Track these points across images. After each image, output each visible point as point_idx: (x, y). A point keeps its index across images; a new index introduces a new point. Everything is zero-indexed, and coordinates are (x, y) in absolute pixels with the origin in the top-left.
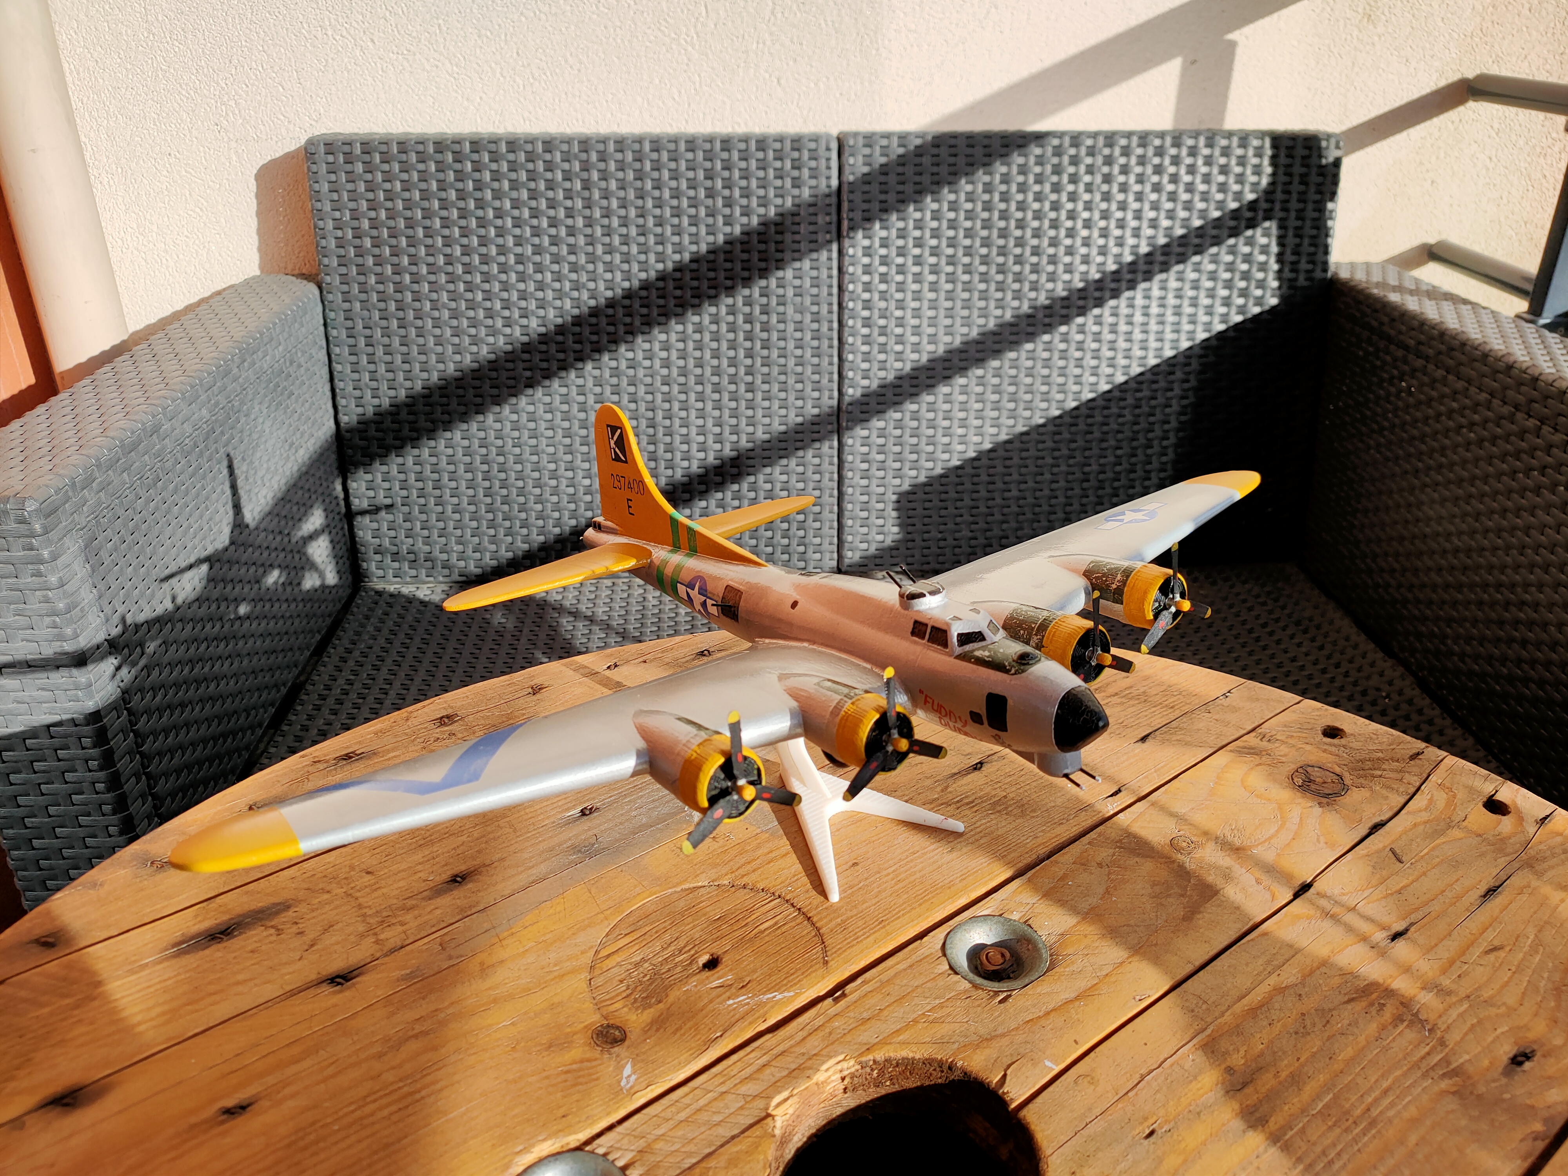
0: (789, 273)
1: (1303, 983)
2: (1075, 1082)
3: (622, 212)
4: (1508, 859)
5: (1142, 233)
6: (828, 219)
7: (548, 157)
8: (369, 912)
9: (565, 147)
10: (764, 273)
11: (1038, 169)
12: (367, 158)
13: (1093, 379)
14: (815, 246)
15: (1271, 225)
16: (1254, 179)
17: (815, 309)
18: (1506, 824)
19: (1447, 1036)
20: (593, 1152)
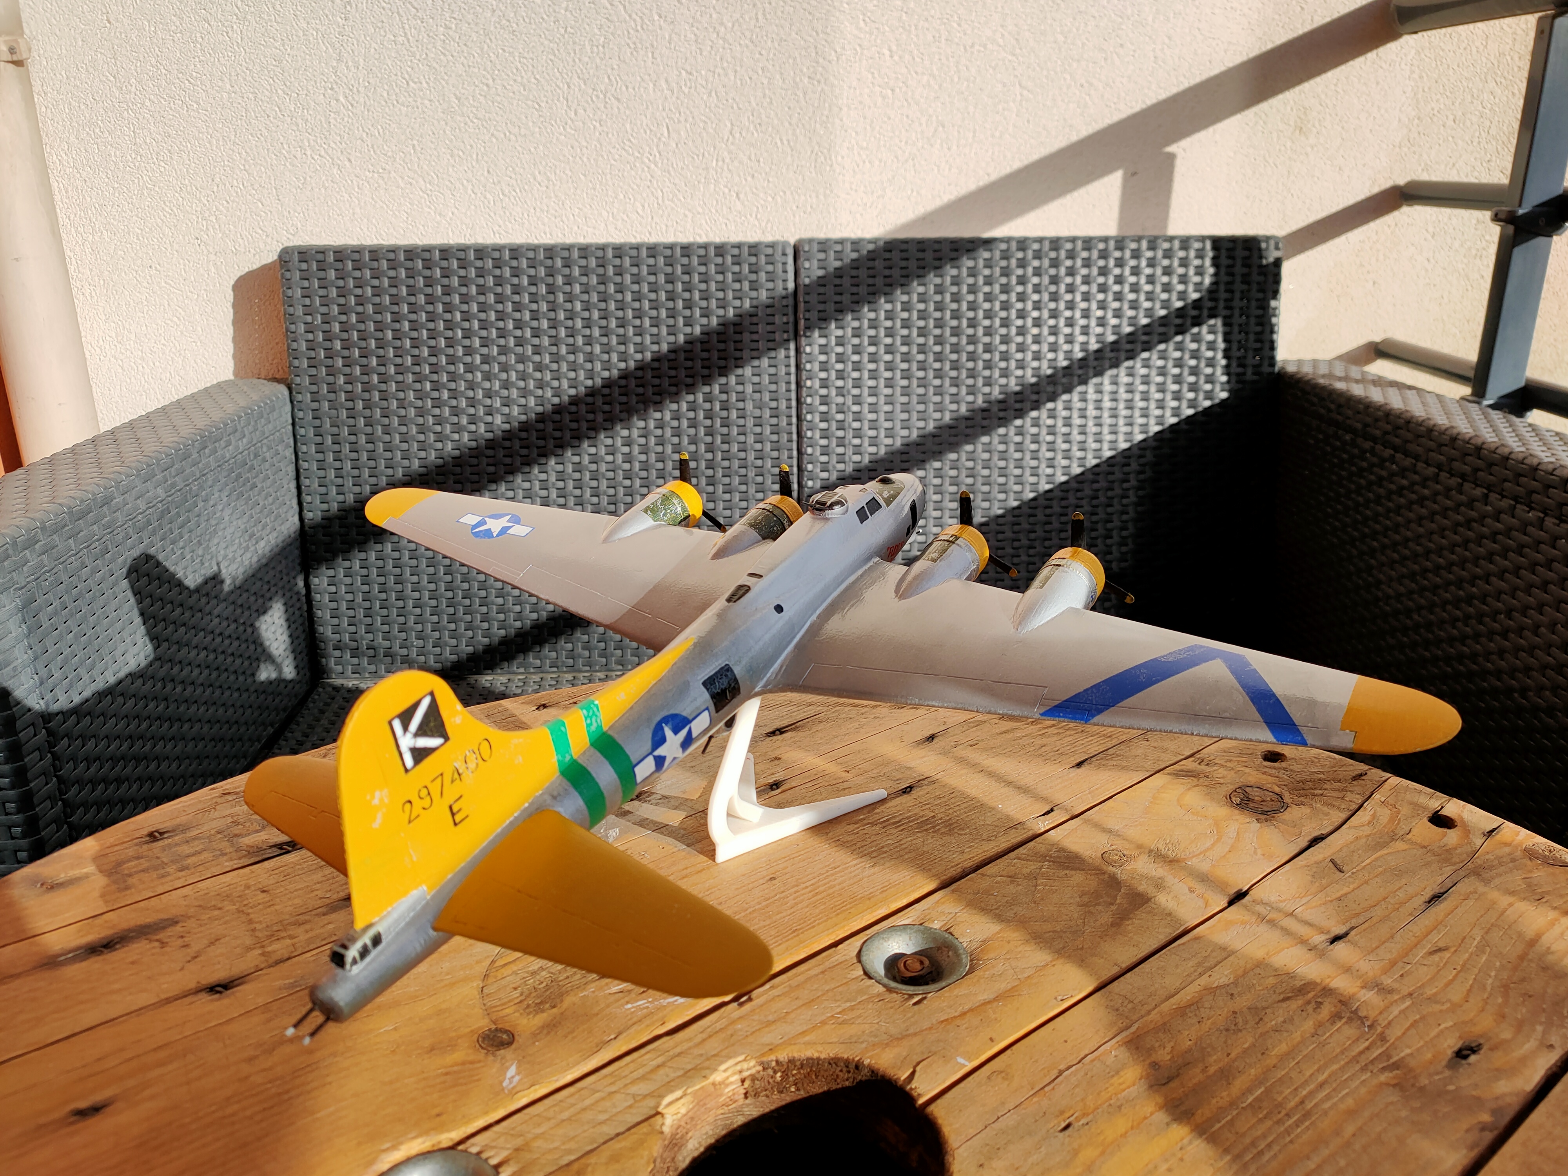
0: (748, 371)
1: (1235, 983)
2: (989, 1078)
3: (586, 314)
4: (1454, 867)
5: (1091, 331)
6: (785, 319)
7: (514, 263)
8: (258, 926)
9: (531, 255)
10: (724, 371)
11: (987, 272)
12: (339, 265)
13: (1049, 471)
14: (773, 345)
15: (1218, 322)
16: (1197, 279)
17: (774, 404)
18: (1452, 836)
19: (1387, 1032)
20: (466, 1151)
